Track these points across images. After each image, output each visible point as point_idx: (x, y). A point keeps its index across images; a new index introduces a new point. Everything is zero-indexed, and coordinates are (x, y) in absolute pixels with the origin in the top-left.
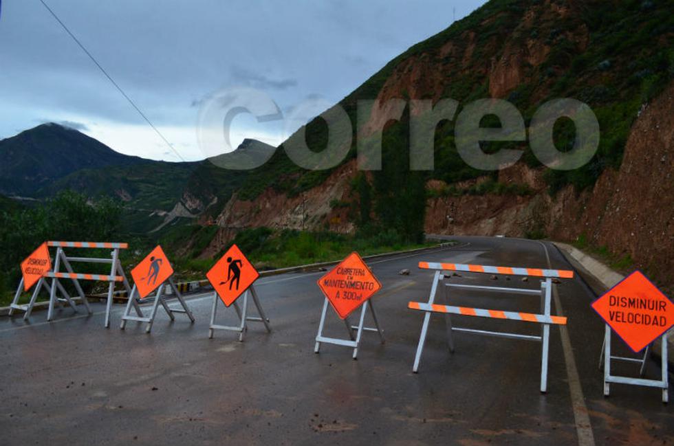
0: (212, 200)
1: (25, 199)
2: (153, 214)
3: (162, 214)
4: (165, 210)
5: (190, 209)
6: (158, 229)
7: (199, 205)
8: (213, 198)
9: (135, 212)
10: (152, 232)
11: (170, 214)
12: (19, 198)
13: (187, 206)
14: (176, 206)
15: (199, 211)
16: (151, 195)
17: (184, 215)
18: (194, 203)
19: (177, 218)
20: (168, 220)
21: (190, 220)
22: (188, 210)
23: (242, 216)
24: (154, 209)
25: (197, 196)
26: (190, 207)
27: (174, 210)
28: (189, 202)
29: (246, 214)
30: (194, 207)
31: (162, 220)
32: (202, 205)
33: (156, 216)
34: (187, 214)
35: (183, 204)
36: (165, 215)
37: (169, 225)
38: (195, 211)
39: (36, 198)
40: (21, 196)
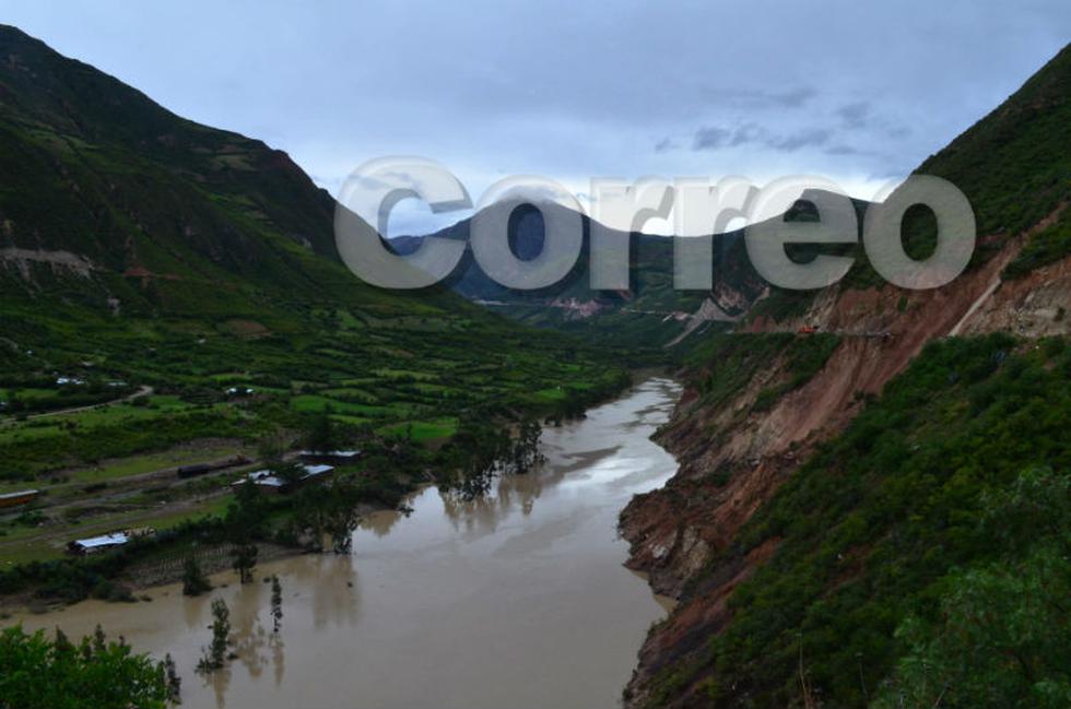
0: (760, 293)
1: (491, 303)
2: (667, 318)
3: (682, 317)
4: (685, 312)
5: (726, 308)
6: (678, 340)
7: (740, 302)
8: (763, 289)
9: (642, 315)
10: (669, 345)
11: (694, 316)
12: (483, 302)
13: (721, 303)
14: (703, 305)
15: (741, 311)
16: (663, 290)
17: (715, 318)
18: (732, 298)
19: (706, 322)
20: (692, 327)
21: (728, 325)
22: (722, 309)
23: (862, 315)
24: (669, 311)
25: (737, 287)
26: (726, 304)
27: (701, 311)
28: (724, 297)
29: (869, 312)
30: (732, 304)
31: (683, 326)
32: (744, 301)
33: (673, 320)
34: (720, 316)
35: (716, 302)
36: (688, 319)
37: (694, 334)
38: (734, 311)
39: (503, 301)
40: (485, 299)
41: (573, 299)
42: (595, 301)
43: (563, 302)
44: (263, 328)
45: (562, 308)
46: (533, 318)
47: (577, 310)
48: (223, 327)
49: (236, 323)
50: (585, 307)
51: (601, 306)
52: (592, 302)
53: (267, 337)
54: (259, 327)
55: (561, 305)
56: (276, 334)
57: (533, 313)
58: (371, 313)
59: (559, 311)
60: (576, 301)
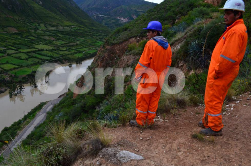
39: (105, 16)
40: (101, 14)
41: (122, 17)
42: (127, 19)
43: (120, 18)
44: (16, 30)
45: (119, 19)
46: (112, 21)
47: (122, 20)
48: (5, 29)
49: (9, 28)
50: (125, 20)
51: (128, 20)
52: (126, 19)
53: (16, 33)
54: (15, 29)
55: (119, 18)
56: (19, 32)
57: (112, 20)
58: (50, 25)
59: (119, 20)
60: (123, 18)
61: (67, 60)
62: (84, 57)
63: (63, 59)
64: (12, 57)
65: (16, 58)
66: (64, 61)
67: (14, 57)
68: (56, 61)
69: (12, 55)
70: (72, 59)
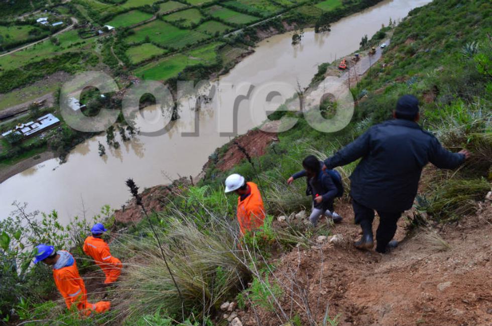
61: (295, 21)
62: (342, 8)
63: (284, 20)
64: (166, 21)
65: (173, 24)
66: (286, 25)
67: (170, 22)
68: (263, 26)
69: (166, 18)
70: (309, 17)
